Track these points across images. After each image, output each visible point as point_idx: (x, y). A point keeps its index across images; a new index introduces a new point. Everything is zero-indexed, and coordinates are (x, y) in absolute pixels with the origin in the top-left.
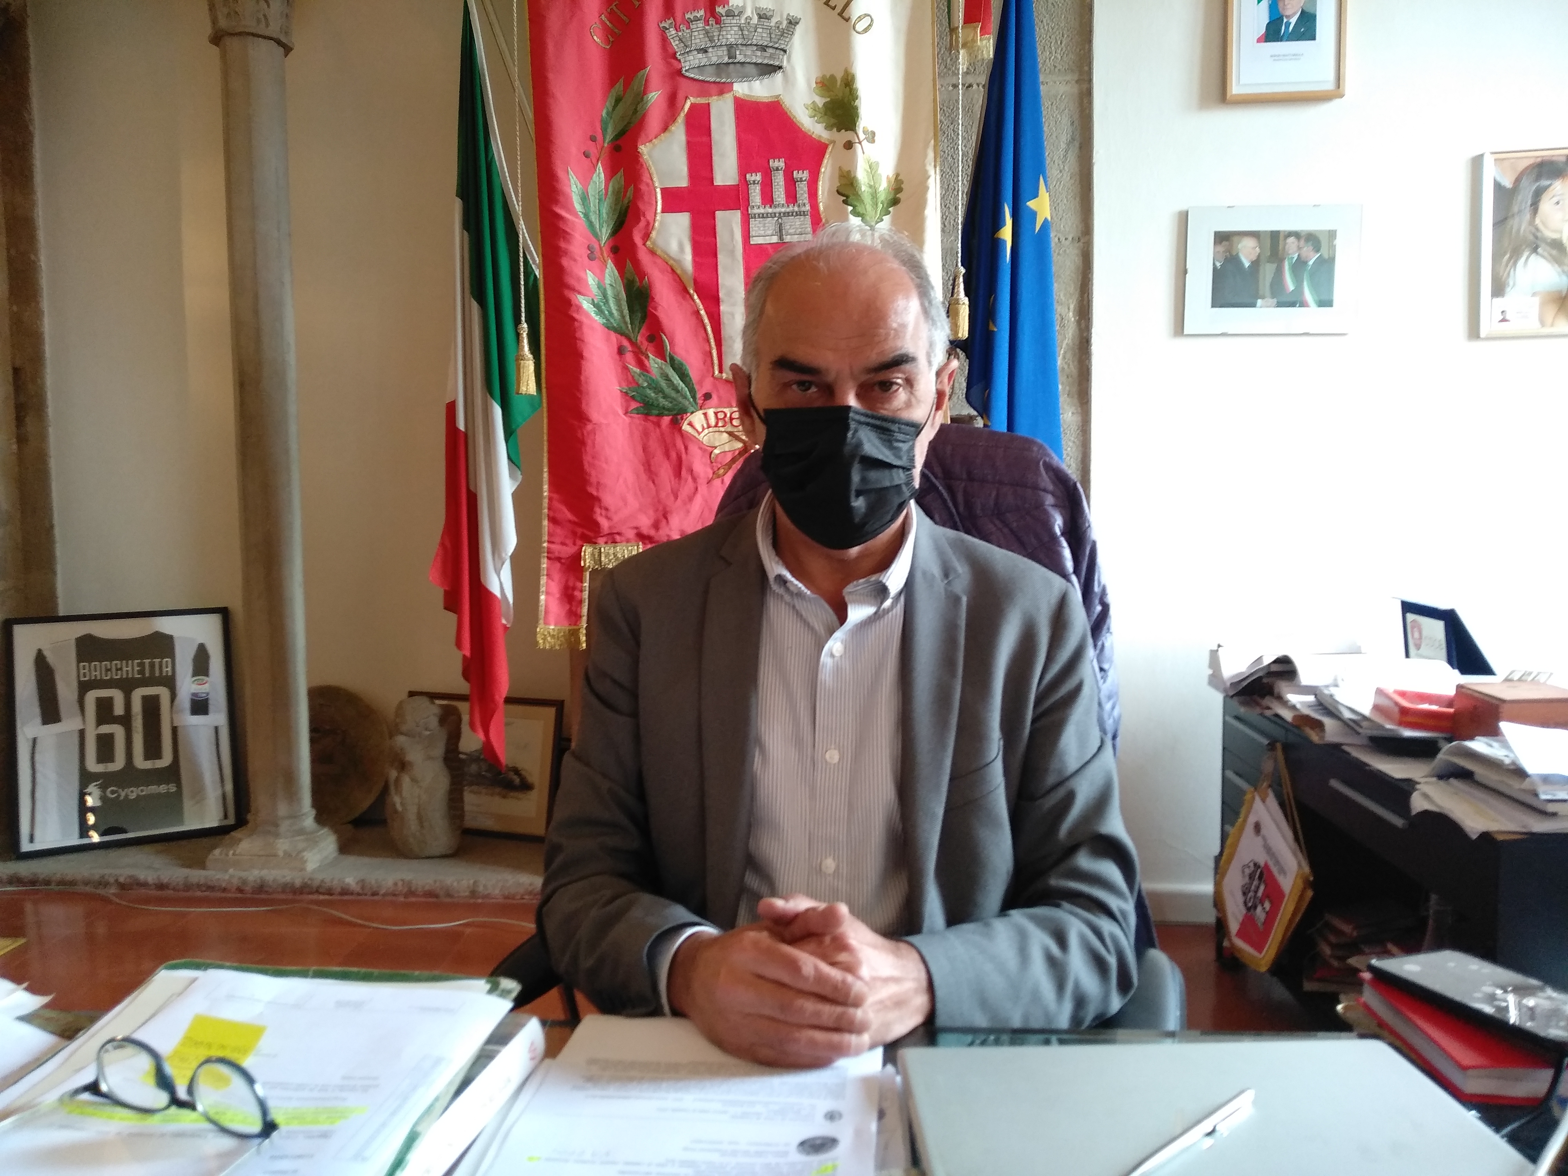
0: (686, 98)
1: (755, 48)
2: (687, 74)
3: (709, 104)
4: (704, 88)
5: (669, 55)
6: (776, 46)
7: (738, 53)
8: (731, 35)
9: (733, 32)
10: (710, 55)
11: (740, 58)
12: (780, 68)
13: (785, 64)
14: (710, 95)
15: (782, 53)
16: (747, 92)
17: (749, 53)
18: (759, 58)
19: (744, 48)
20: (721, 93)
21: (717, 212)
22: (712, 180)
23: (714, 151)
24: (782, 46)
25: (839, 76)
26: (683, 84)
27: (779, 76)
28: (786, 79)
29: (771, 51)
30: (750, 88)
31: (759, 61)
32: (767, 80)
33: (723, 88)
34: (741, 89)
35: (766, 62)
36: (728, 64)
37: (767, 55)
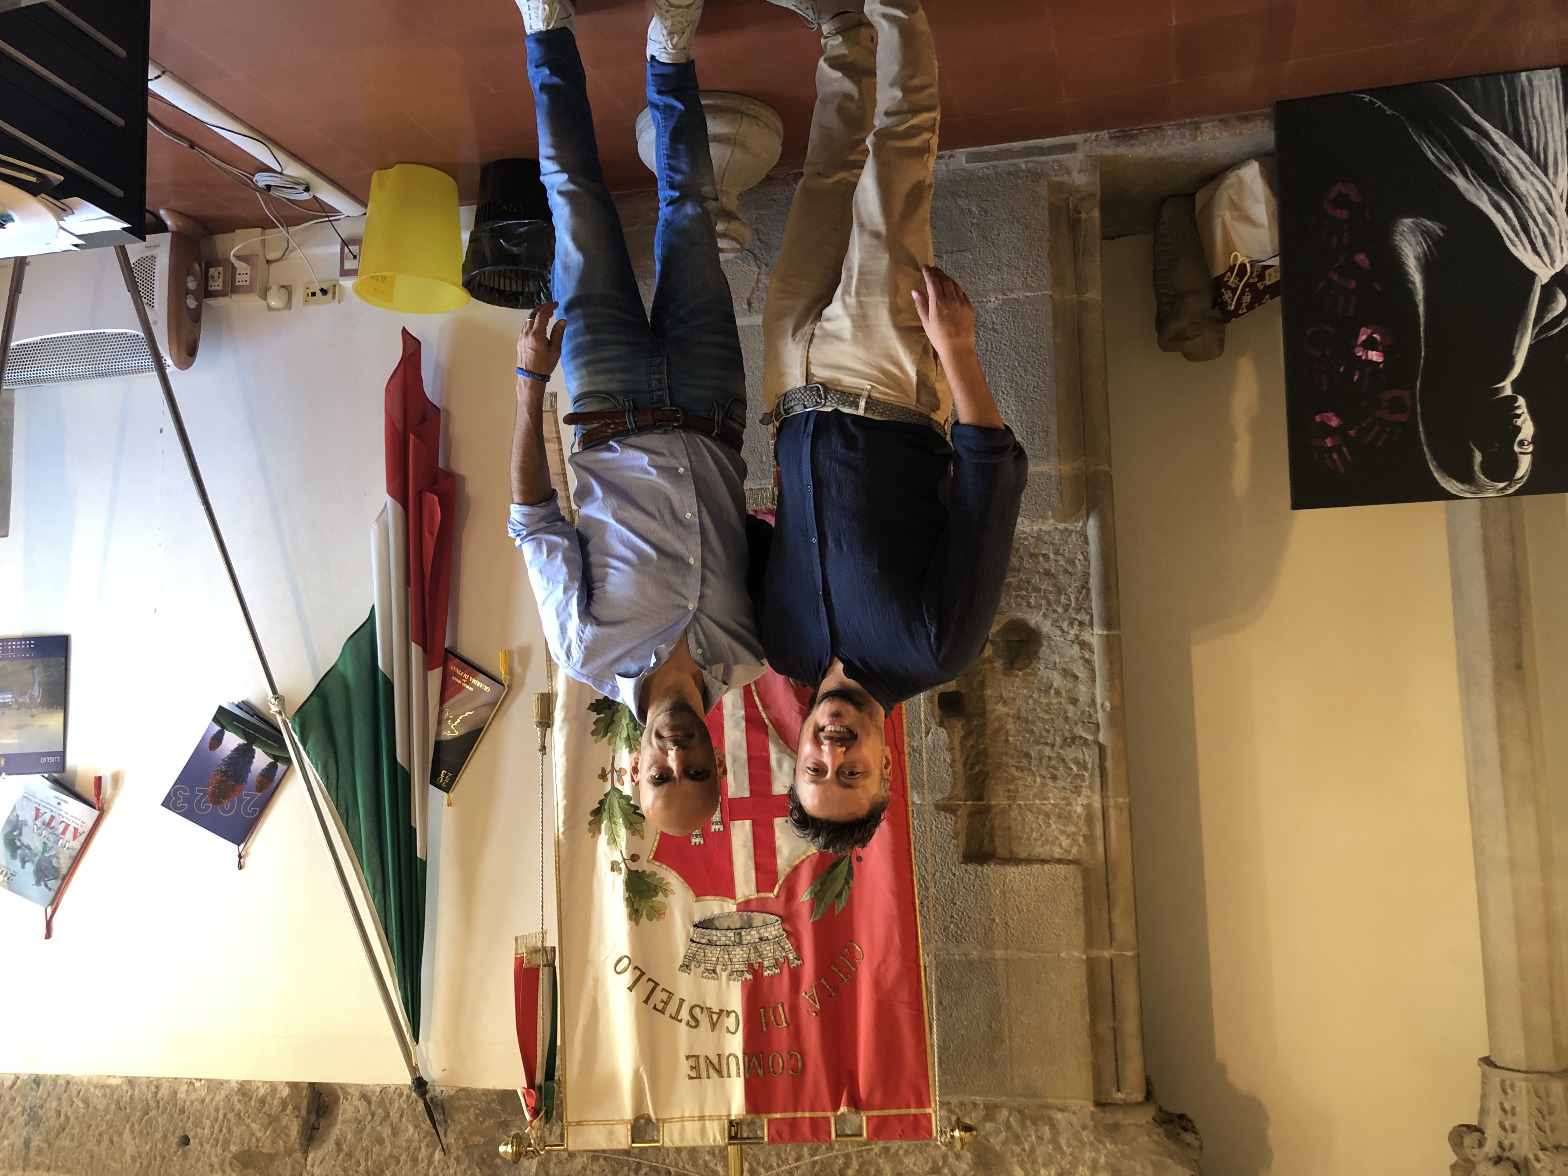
0: (777, 896)
1: (718, 943)
2: (777, 918)
3: (758, 892)
4: (762, 906)
5: (793, 935)
6: (699, 945)
7: (733, 939)
8: (739, 954)
9: (738, 956)
10: (757, 936)
11: (731, 934)
12: (695, 926)
13: (692, 929)
14: (756, 899)
15: (694, 939)
16: (725, 904)
17: (723, 939)
18: (715, 935)
19: (727, 942)
20: (747, 902)
21: (748, 796)
22: (754, 825)
23: (752, 850)
24: (693, 945)
25: (644, 920)
26: (780, 908)
27: (697, 920)
28: (691, 916)
29: (704, 941)
30: (722, 907)
31: (714, 932)
32: (708, 915)
33: (746, 906)
34: (730, 907)
35: (708, 931)
36: (741, 929)
37: (707, 937)
